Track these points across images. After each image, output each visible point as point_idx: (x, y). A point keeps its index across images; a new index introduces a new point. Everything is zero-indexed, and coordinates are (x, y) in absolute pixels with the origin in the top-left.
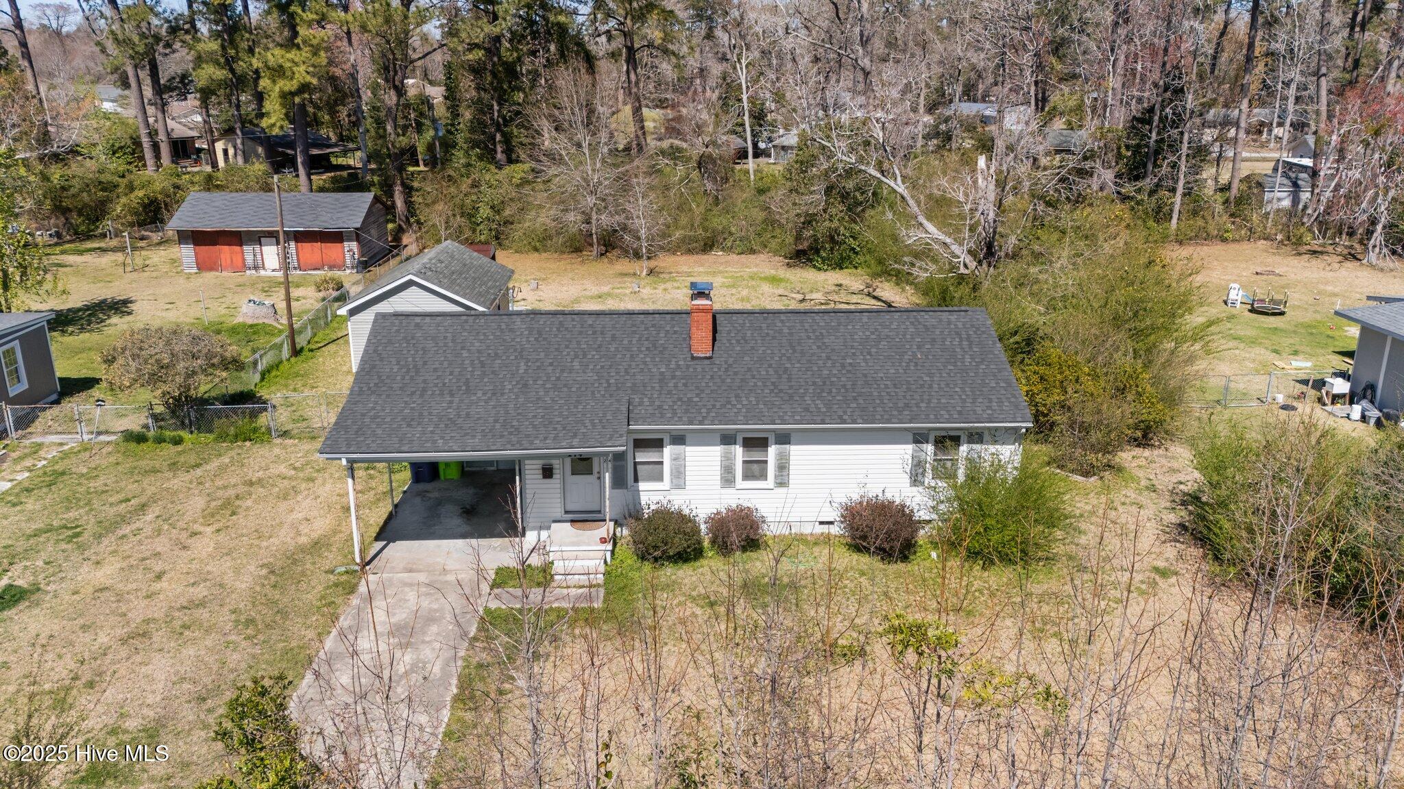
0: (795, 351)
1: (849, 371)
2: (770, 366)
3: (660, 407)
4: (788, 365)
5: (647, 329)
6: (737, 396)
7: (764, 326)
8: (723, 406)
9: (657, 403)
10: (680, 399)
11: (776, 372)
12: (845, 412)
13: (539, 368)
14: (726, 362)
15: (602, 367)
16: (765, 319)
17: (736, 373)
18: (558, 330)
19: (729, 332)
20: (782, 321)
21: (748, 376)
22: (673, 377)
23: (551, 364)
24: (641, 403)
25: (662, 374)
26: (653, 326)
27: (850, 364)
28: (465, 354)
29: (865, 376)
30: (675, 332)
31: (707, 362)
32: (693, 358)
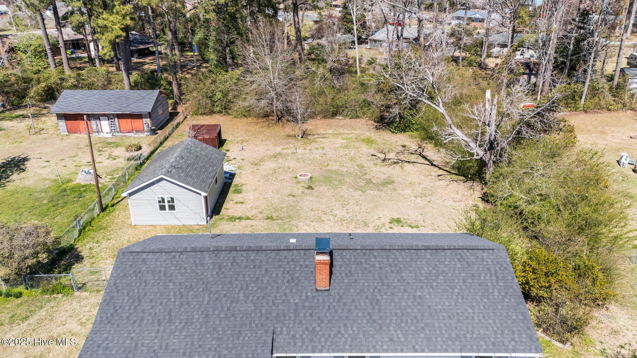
0: (383, 284)
1: (419, 303)
2: (367, 297)
3: (294, 336)
4: (379, 297)
5: (288, 263)
6: (345, 326)
7: (363, 260)
8: (336, 336)
9: (292, 333)
10: (307, 329)
11: (371, 303)
12: (417, 343)
13: (217, 299)
14: (338, 294)
15: (258, 298)
16: (364, 254)
17: (345, 304)
18: (232, 264)
19: (341, 265)
20: (375, 257)
21: (353, 307)
22: (304, 307)
23: (225, 295)
24: (281, 332)
25: (296, 304)
26: (293, 260)
27: (419, 296)
28: (171, 287)
29: (429, 307)
30: (306, 266)
31: (326, 293)
32: (317, 290)
